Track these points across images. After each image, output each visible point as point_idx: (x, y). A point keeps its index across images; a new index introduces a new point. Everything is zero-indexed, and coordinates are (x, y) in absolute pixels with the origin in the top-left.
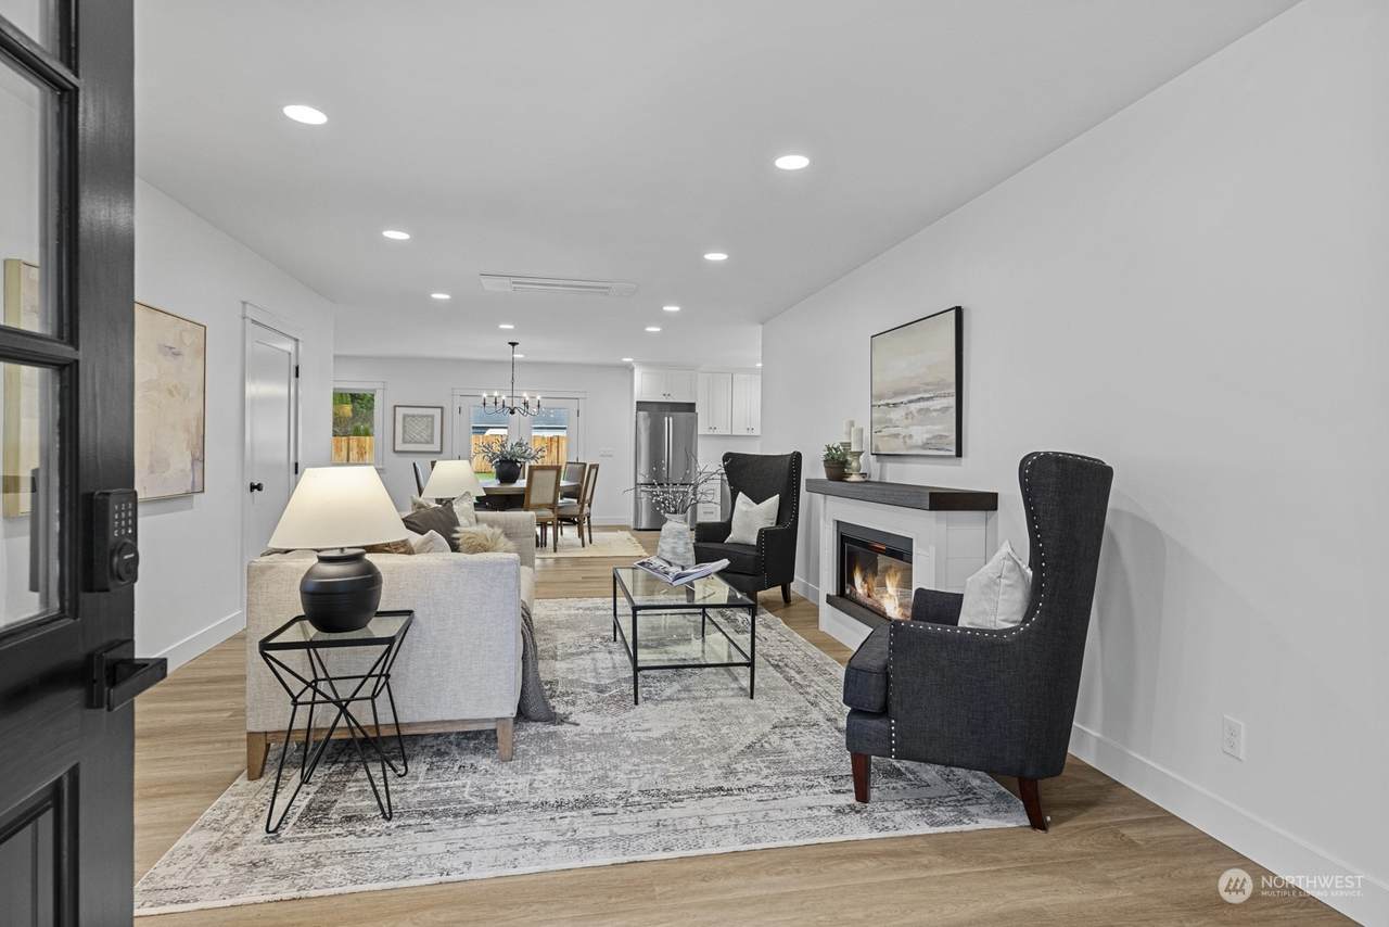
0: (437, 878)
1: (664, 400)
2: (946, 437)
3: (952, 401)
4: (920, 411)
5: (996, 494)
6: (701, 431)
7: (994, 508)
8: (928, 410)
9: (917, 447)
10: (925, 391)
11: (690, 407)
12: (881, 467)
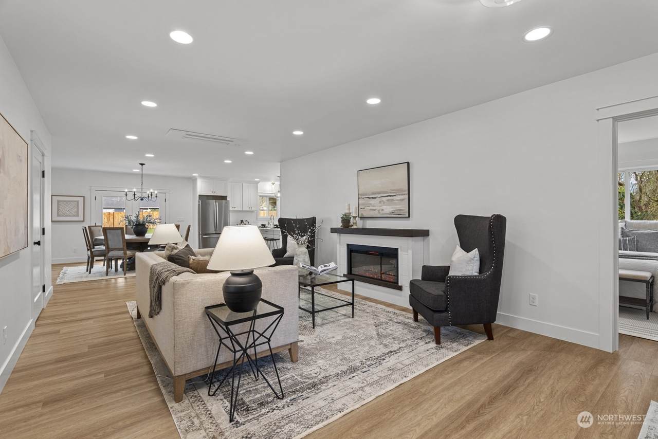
0: (340, 415)
1: (212, 194)
2: (403, 210)
3: (407, 196)
4: (388, 200)
5: (429, 230)
6: (231, 209)
7: (428, 235)
8: (393, 200)
9: (386, 214)
10: (390, 193)
11: (224, 198)
12: (363, 222)
